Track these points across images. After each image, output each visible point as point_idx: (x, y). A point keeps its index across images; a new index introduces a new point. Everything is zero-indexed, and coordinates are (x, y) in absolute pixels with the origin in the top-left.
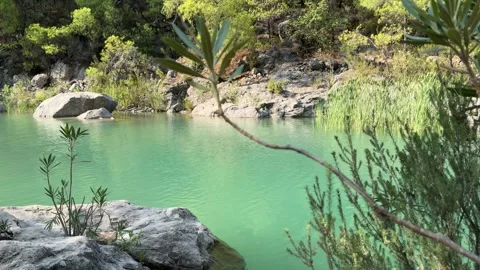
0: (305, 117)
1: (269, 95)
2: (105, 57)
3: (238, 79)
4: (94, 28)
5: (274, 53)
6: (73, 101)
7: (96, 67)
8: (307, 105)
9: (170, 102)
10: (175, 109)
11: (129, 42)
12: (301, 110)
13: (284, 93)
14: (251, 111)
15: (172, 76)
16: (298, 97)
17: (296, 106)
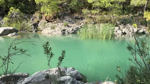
0: (74, 33)
1: (64, 27)
2: (9, 14)
3: (53, 21)
4: (4, 4)
5: (63, 13)
6: (5, 30)
7: (6, 17)
8: (75, 30)
9: (33, 29)
10: (35, 31)
11: (18, 9)
12: (74, 31)
13: (68, 26)
14: (60, 32)
15: (33, 20)
16: (72, 27)
17: (72, 30)
